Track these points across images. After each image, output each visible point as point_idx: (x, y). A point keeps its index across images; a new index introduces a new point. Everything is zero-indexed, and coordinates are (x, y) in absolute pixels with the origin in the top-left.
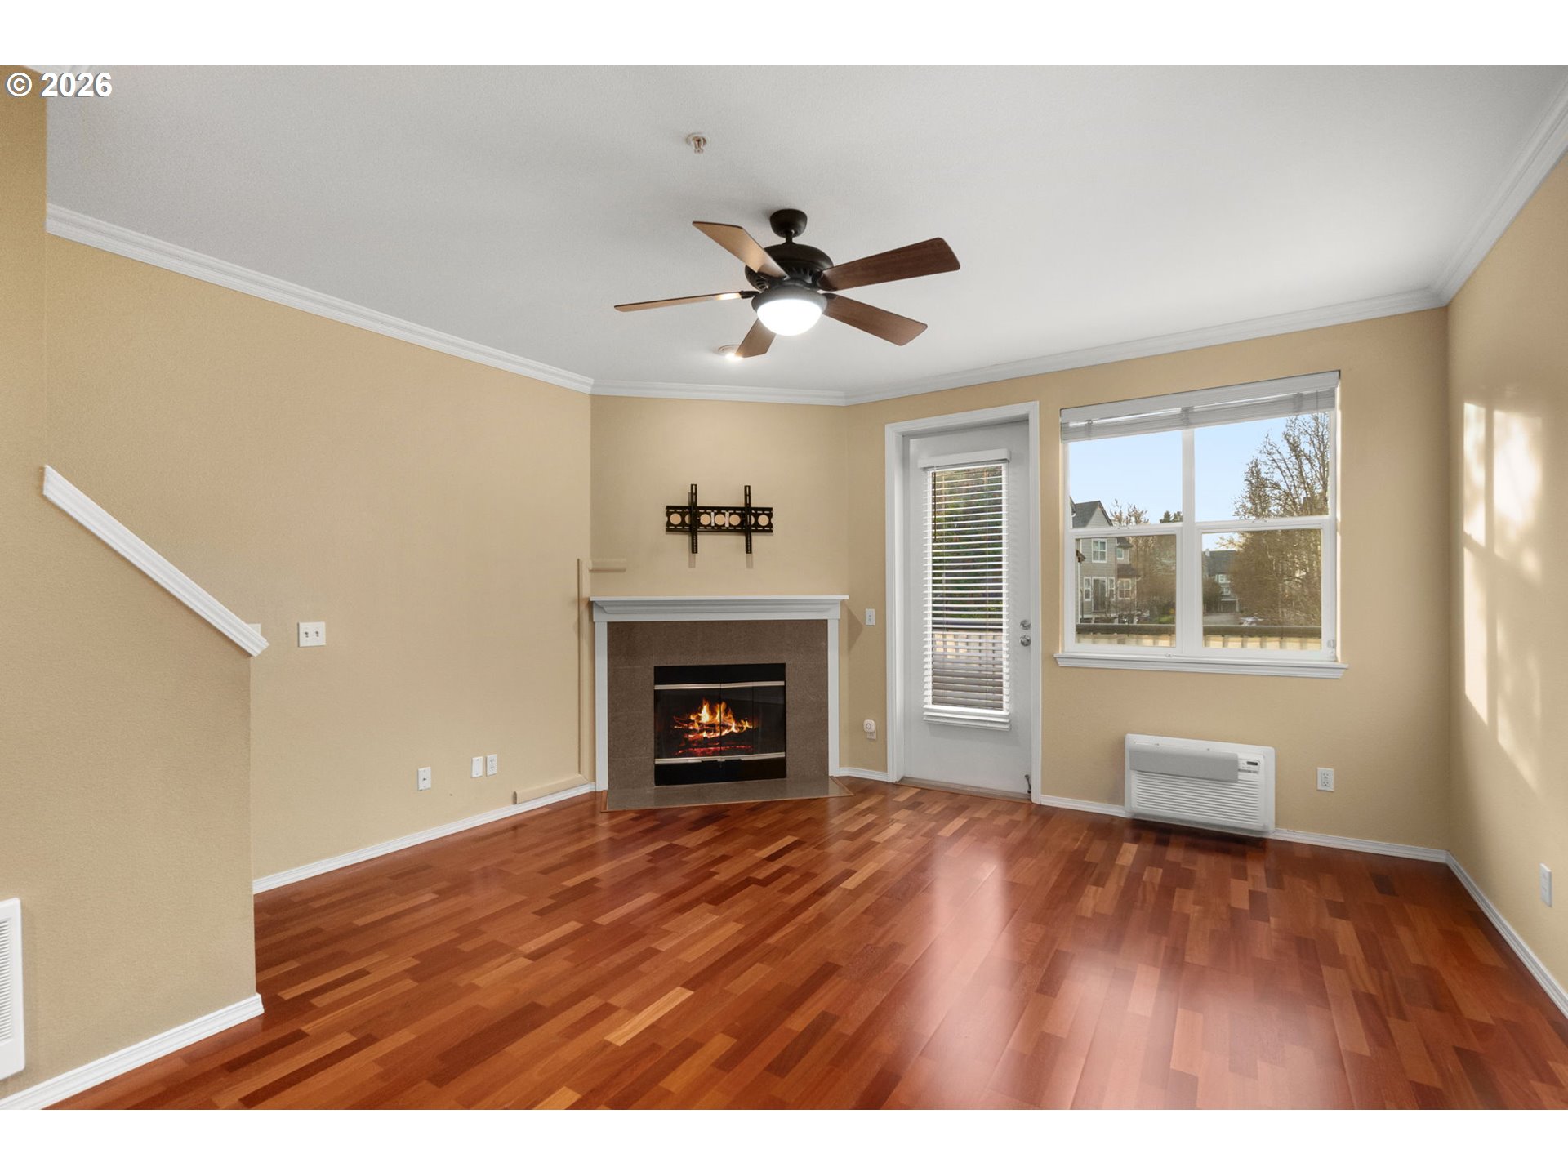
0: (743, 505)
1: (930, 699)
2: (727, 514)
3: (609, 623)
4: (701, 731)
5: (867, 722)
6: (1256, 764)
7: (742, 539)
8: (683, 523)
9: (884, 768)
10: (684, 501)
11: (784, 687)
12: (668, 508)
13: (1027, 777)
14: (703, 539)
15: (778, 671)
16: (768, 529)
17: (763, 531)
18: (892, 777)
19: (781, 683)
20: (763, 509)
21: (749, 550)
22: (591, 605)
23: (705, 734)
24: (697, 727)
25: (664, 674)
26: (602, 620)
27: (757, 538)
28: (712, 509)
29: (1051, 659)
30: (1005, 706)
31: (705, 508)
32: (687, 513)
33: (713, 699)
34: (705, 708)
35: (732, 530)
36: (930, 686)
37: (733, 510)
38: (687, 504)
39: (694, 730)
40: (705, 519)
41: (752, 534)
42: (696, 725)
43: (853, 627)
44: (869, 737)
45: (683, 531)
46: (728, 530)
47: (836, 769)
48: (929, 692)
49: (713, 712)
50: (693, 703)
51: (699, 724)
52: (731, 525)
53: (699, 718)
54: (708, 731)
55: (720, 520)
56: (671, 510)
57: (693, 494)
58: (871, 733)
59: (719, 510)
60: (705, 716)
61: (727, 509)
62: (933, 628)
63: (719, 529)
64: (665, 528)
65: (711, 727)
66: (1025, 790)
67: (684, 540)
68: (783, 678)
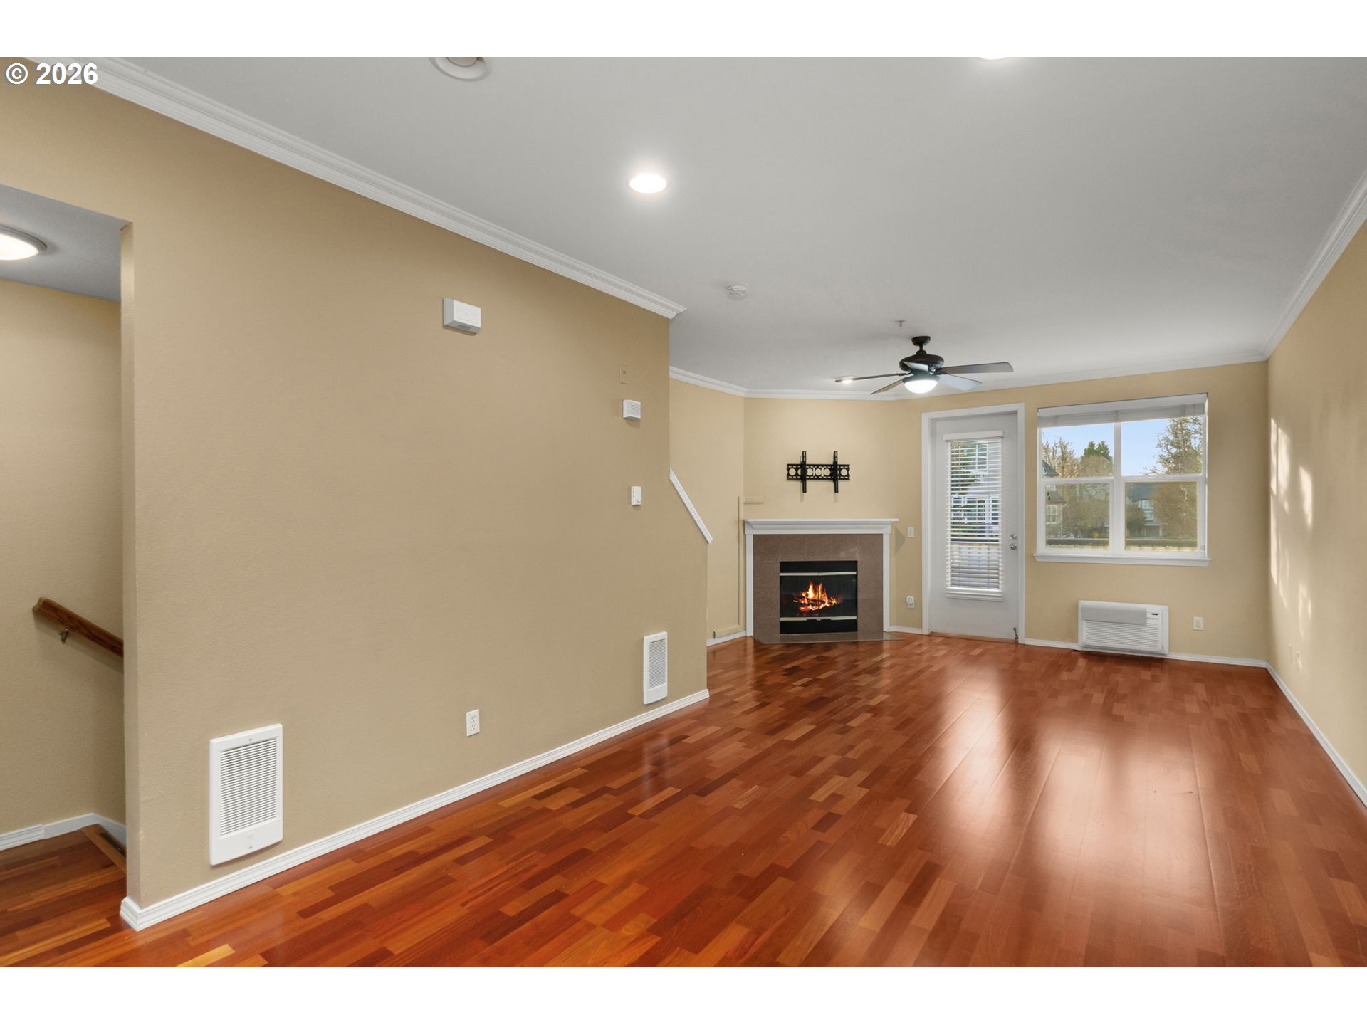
0: (831, 463)
1: (949, 583)
2: (823, 468)
3: (754, 535)
4: (809, 605)
5: (909, 597)
6: (1157, 615)
7: (831, 484)
8: (797, 475)
9: (920, 626)
10: (798, 461)
11: (856, 576)
12: (788, 465)
13: (1015, 629)
14: (809, 483)
15: (852, 565)
16: (847, 477)
17: (844, 479)
18: (925, 631)
19: (855, 573)
20: (844, 466)
21: (836, 490)
22: (744, 523)
23: (810, 607)
24: (806, 602)
25: (785, 566)
26: (750, 533)
27: (840, 483)
28: (814, 465)
29: (1031, 557)
30: (1000, 586)
31: (810, 465)
32: (799, 468)
33: (815, 582)
34: (811, 587)
35: (825, 478)
36: (949, 575)
37: (826, 466)
38: (799, 463)
39: (804, 604)
40: (810, 472)
41: (839, 481)
42: (806, 600)
43: (899, 538)
44: (910, 607)
45: (797, 479)
46: (823, 479)
47: (887, 627)
48: (949, 579)
49: (815, 591)
50: (803, 585)
51: (808, 599)
52: (825, 475)
53: (807, 595)
54: (813, 605)
55: (818, 472)
56: (790, 466)
57: (804, 454)
58: (911, 604)
59: (818, 466)
60: (811, 594)
61: (823, 465)
62: (952, 540)
63: (817, 478)
64: (786, 477)
65: (814, 602)
66: (1014, 636)
67: (798, 484)
68: (856, 570)
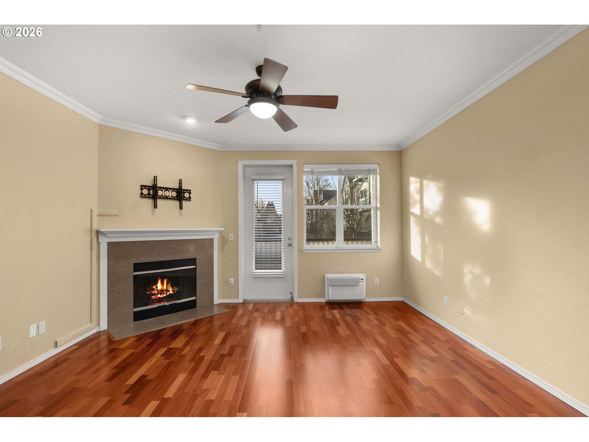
0: (178, 188)
1: (254, 268)
2: (171, 191)
3: (108, 242)
4: (158, 294)
5: (230, 280)
6: (363, 279)
7: (177, 203)
8: (149, 194)
9: (238, 297)
10: (150, 184)
11: (195, 269)
12: (142, 186)
13: (291, 293)
14: (159, 202)
15: (193, 261)
16: (189, 199)
17: (187, 200)
18: (241, 301)
19: (194, 267)
20: (187, 190)
21: (181, 207)
22: (98, 233)
23: (159, 296)
24: (156, 292)
25: (138, 267)
26: (104, 242)
27: (184, 203)
28: (164, 188)
29: (301, 250)
30: (282, 268)
31: (160, 188)
32: (151, 189)
33: (163, 277)
34: (159, 281)
35: (172, 198)
36: (254, 263)
37: (173, 190)
38: (151, 185)
39: (155, 294)
40: (160, 193)
41: (183, 201)
42: (156, 291)
43: (224, 241)
44: (231, 285)
45: (149, 197)
46: (170, 199)
47: (217, 301)
48: (254, 266)
49: (162, 284)
50: (153, 280)
51: (157, 290)
52: (172, 196)
53: (157, 287)
54: (161, 294)
55: (167, 193)
56: (143, 187)
57: (155, 179)
58: (232, 284)
59: (167, 189)
60: (159, 286)
61: (171, 189)
62: (256, 241)
63: (166, 198)
64: (140, 195)
65: (162, 291)
66: (289, 297)
67: (150, 202)
68: (195, 264)
